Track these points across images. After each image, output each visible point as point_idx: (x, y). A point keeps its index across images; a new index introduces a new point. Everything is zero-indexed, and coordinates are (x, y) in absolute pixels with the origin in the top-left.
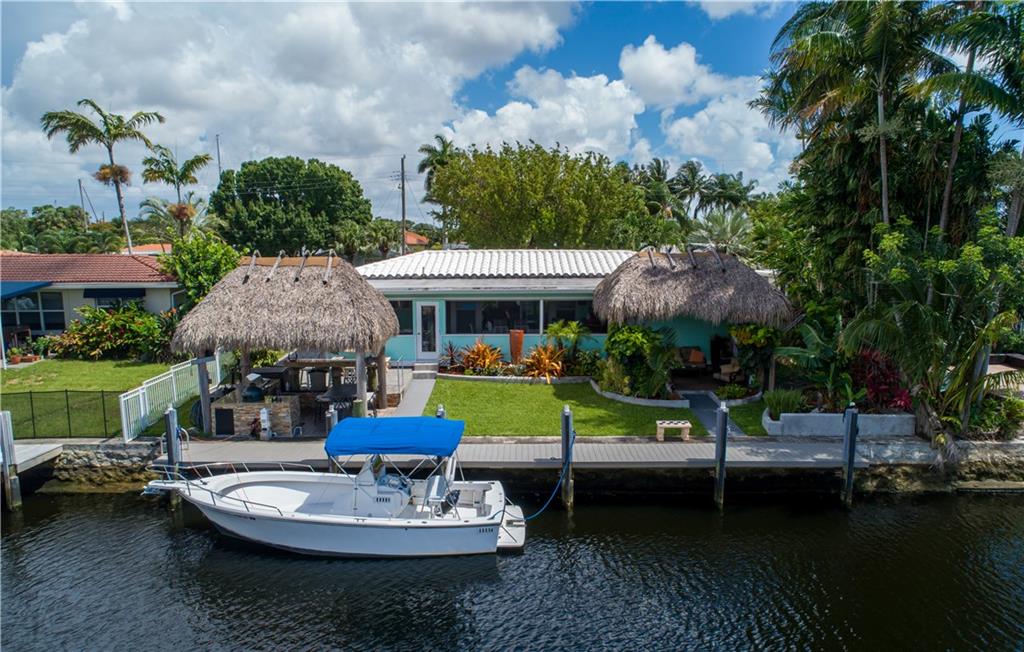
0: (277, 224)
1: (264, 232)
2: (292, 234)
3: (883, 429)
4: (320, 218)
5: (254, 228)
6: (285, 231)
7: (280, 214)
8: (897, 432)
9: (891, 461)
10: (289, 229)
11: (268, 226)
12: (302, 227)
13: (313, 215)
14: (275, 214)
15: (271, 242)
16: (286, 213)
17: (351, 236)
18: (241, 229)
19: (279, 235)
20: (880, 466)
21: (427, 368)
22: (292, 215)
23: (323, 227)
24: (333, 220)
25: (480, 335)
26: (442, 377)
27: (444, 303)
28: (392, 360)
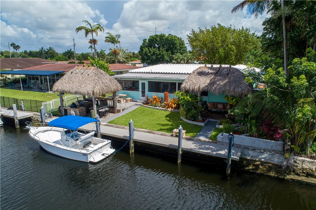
0: (157, 55)
1: (153, 57)
2: (160, 58)
3: (267, 146)
4: (168, 53)
5: (150, 56)
6: (158, 57)
7: (158, 52)
8: (274, 148)
9: (263, 160)
10: (160, 56)
11: (154, 55)
12: (163, 56)
13: (167, 52)
14: (156, 51)
15: (155, 60)
16: (159, 51)
17: (178, 58)
18: (147, 56)
19: (157, 58)
20: (258, 161)
21: (140, 102)
22: (161, 52)
23: (169, 55)
24: (173, 53)
25: (156, 93)
26: (142, 106)
27: (147, 82)
28: (133, 99)
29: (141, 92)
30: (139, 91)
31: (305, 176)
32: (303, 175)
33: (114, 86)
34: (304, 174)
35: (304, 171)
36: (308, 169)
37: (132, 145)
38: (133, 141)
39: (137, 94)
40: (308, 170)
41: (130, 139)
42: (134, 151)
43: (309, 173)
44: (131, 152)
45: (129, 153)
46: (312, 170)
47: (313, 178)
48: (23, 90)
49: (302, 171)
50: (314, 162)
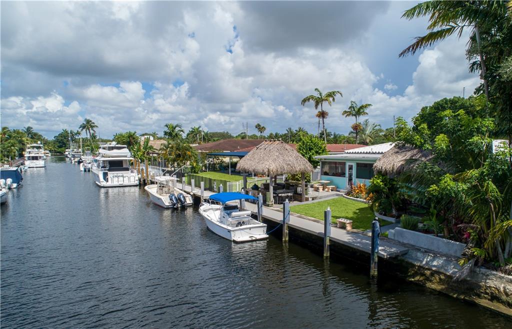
21: (343, 192)
25: (364, 180)
26: (344, 197)
27: (356, 164)
28: (337, 188)
29: (348, 179)
30: (345, 177)
31: (489, 300)
32: (485, 297)
33: (300, 165)
34: (487, 296)
35: (488, 291)
36: (494, 287)
37: (286, 231)
38: (288, 226)
39: (343, 182)
40: (493, 289)
41: (284, 223)
42: (289, 239)
43: (495, 295)
44: (284, 239)
45: (282, 241)
46: (498, 290)
47: (500, 303)
48: (231, 175)
49: (485, 290)
50: (503, 277)
